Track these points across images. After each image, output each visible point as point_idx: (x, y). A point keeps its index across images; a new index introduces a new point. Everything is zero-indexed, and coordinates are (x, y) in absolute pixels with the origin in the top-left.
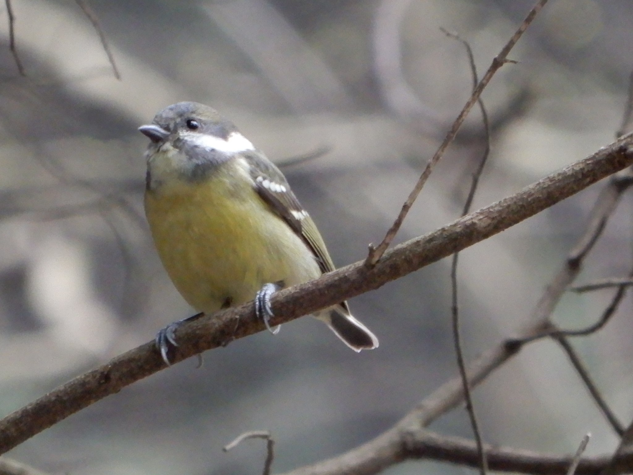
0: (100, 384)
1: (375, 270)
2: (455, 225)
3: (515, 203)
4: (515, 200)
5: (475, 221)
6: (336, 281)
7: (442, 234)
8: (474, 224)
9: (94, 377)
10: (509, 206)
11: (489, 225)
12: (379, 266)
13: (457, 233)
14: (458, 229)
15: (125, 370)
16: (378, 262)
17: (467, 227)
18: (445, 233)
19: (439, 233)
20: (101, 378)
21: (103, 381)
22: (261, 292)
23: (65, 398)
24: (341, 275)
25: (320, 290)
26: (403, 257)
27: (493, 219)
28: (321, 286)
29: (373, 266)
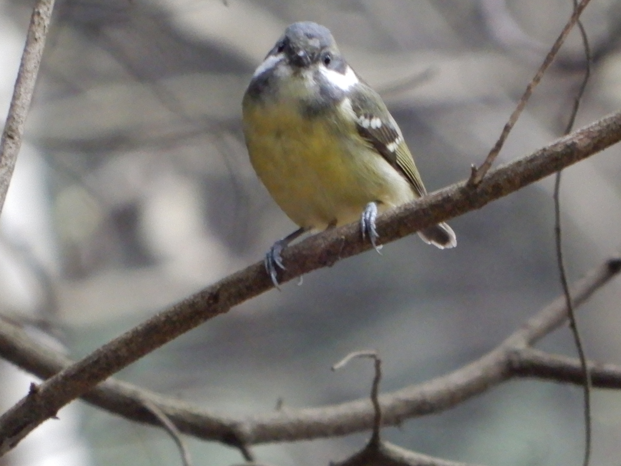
0: (209, 305)
1: (478, 190)
2: (556, 145)
3: (615, 123)
4: (614, 120)
5: (576, 141)
6: (439, 201)
7: (543, 154)
8: (574, 144)
9: (203, 297)
10: (608, 126)
11: (589, 145)
12: (481, 186)
13: (558, 153)
14: (559, 149)
15: (233, 290)
16: (480, 182)
17: (567, 147)
18: (546, 154)
19: (540, 153)
20: (209, 298)
21: (211, 302)
22: (366, 213)
23: (175, 318)
24: (445, 195)
25: (424, 210)
26: (505, 177)
27: (593, 138)
28: (425, 206)
29: (476, 186)
